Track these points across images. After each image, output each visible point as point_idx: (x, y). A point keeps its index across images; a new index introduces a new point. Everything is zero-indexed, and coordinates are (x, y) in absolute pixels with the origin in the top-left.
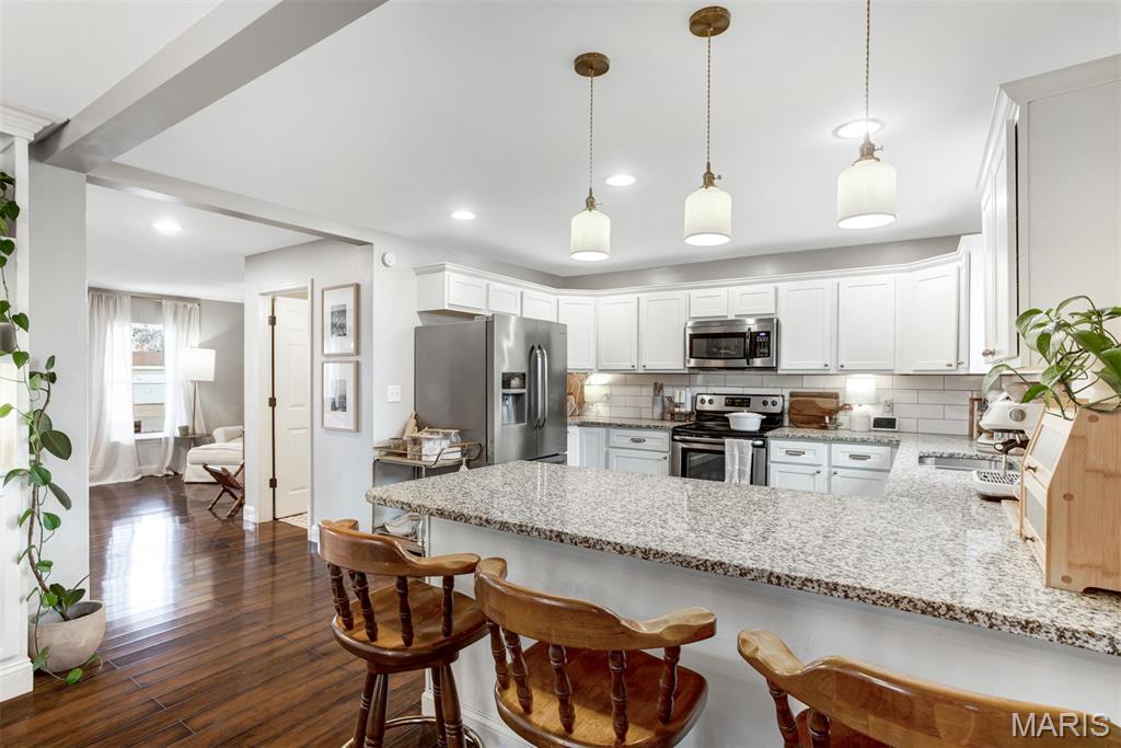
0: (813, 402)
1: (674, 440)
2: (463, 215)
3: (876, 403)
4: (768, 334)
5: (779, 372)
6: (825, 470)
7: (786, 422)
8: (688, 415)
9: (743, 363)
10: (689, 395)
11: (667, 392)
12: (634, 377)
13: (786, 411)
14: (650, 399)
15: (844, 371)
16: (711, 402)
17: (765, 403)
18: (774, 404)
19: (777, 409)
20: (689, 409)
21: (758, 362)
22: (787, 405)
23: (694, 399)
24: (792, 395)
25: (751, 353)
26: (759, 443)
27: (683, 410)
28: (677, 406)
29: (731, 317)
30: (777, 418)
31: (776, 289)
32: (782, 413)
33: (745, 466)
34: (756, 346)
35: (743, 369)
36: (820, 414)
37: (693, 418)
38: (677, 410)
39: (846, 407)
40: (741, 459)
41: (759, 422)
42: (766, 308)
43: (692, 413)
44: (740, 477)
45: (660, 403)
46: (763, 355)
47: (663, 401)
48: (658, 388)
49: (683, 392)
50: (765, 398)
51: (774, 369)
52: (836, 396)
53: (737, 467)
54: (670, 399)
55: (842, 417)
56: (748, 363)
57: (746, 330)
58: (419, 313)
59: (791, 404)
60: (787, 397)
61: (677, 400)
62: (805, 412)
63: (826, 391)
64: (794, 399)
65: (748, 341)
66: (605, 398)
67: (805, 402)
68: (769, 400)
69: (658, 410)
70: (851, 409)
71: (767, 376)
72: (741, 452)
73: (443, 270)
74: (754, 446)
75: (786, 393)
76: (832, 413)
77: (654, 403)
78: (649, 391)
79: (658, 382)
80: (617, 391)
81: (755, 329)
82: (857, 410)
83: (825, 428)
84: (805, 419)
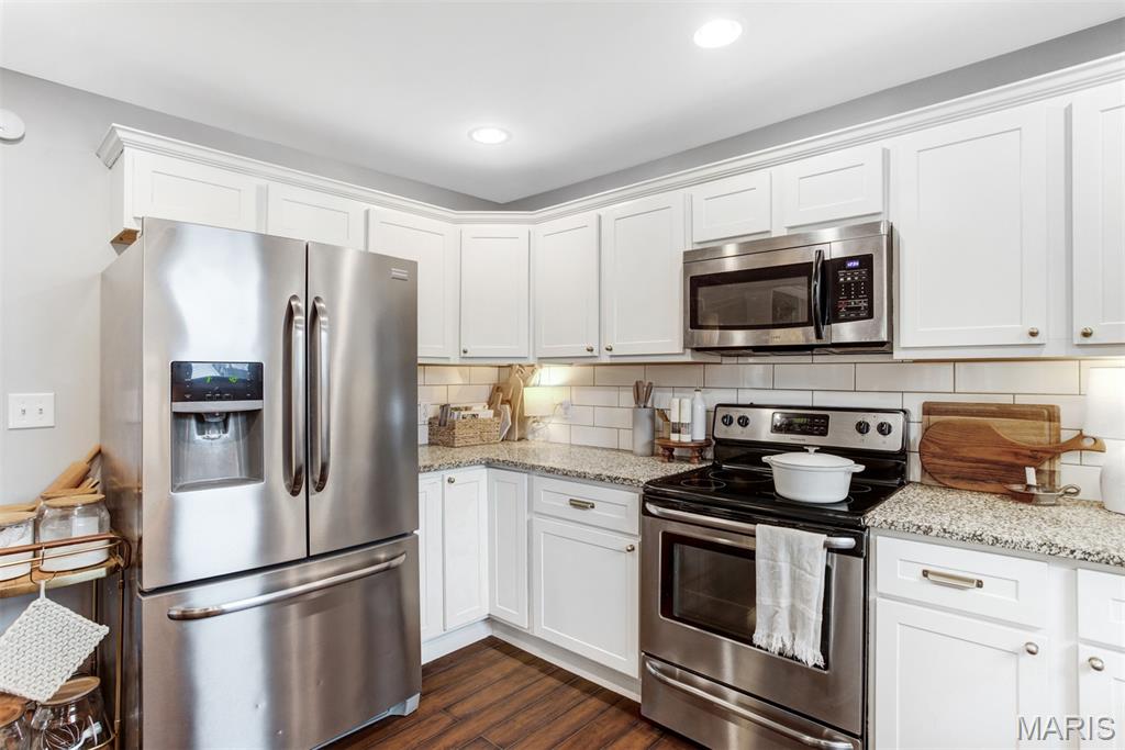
0: (988, 428)
1: (645, 512)
4: (866, 261)
5: (898, 355)
6: (1053, 647)
7: (915, 471)
8: (700, 449)
10: (700, 408)
13: (914, 449)
16: (743, 421)
17: (862, 429)
18: (884, 429)
19: (892, 443)
20: (700, 435)
21: (846, 332)
22: (916, 434)
23: (708, 416)
24: (928, 409)
25: (826, 312)
26: (846, 542)
27: (686, 438)
28: (677, 429)
29: (779, 231)
30: (892, 462)
31: (886, 154)
32: (903, 454)
33: (807, 602)
34: (837, 293)
35: (808, 349)
36: (1009, 459)
37: (709, 454)
38: (675, 437)
40: (796, 581)
42: (862, 202)
43: (707, 443)
44: (793, 627)
45: (648, 423)
46: (854, 315)
47: (652, 418)
48: (642, 394)
49: (687, 403)
50: (861, 417)
51: (882, 347)
52: (1051, 415)
53: (785, 602)
54: (664, 414)
56: (819, 336)
57: (812, 258)
59: (926, 430)
60: (916, 414)
61: (674, 418)
62: (964, 452)
63: (1020, 400)
64: (934, 419)
65: (817, 284)
66: (560, 410)
67: (964, 428)
68: (873, 420)
69: (644, 436)
71: (867, 366)
72: (796, 563)
74: (830, 549)
75: (914, 405)
76: (1043, 457)
77: (635, 421)
78: (628, 397)
79: (642, 380)
80: (580, 396)
81: (835, 251)
83: (1026, 497)
84: (966, 468)
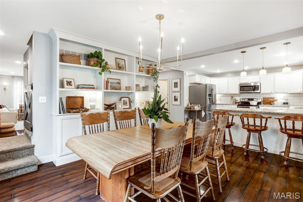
1: (238, 107)
2: (203, 66)
3: (284, 99)
4: (258, 86)
7: (262, 104)
9: (253, 92)
10: (239, 99)
11: (234, 98)
12: (226, 95)
13: (262, 101)
14: (230, 100)
15: (276, 93)
16: (244, 100)
17: (257, 100)
18: (259, 100)
19: (260, 101)
20: (239, 101)
21: (256, 91)
23: (240, 99)
24: (263, 98)
25: (254, 90)
26: (257, 107)
30: (260, 103)
31: (260, 77)
34: (255, 88)
35: (253, 93)
36: (270, 102)
38: (237, 101)
39: (276, 100)
41: (257, 103)
47: (233, 100)
48: (232, 97)
51: (260, 93)
52: (274, 98)
54: (235, 99)
55: (275, 102)
57: (253, 85)
58: (190, 83)
60: (262, 98)
61: (237, 99)
63: (271, 97)
67: (267, 99)
68: (258, 99)
69: (232, 102)
70: (277, 101)
71: (258, 94)
73: (195, 76)
76: (273, 101)
77: (231, 100)
78: (230, 98)
79: (232, 96)
80: (222, 98)
82: (279, 101)
83: (272, 104)
84: (267, 103)
